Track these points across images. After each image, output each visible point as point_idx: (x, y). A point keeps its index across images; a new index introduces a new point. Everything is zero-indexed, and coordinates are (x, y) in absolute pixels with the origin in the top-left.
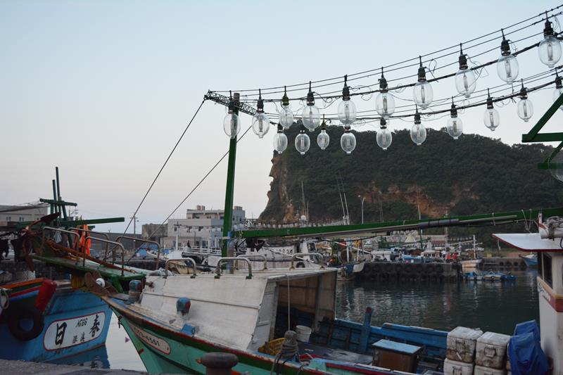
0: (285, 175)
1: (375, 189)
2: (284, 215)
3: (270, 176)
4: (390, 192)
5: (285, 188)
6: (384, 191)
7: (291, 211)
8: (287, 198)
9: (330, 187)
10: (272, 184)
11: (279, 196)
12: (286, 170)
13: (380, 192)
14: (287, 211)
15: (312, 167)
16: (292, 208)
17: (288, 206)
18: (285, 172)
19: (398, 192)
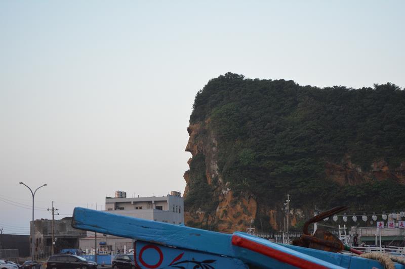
0: (214, 149)
1: (351, 165)
2: (217, 204)
3: (187, 150)
4: (375, 169)
5: (215, 167)
6: (366, 168)
7: (229, 198)
8: (220, 180)
9: (286, 163)
10: (191, 162)
11: (205, 177)
12: (214, 141)
13: (360, 170)
14: (220, 198)
15: (257, 137)
16: (230, 194)
17: (224, 192)
18: (214, 145)
19: (385, 169)
